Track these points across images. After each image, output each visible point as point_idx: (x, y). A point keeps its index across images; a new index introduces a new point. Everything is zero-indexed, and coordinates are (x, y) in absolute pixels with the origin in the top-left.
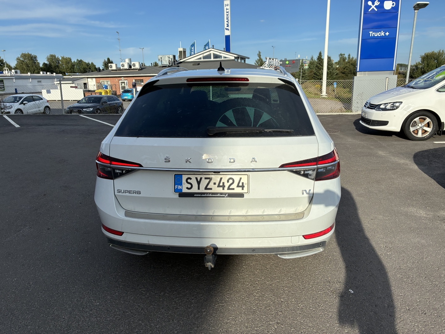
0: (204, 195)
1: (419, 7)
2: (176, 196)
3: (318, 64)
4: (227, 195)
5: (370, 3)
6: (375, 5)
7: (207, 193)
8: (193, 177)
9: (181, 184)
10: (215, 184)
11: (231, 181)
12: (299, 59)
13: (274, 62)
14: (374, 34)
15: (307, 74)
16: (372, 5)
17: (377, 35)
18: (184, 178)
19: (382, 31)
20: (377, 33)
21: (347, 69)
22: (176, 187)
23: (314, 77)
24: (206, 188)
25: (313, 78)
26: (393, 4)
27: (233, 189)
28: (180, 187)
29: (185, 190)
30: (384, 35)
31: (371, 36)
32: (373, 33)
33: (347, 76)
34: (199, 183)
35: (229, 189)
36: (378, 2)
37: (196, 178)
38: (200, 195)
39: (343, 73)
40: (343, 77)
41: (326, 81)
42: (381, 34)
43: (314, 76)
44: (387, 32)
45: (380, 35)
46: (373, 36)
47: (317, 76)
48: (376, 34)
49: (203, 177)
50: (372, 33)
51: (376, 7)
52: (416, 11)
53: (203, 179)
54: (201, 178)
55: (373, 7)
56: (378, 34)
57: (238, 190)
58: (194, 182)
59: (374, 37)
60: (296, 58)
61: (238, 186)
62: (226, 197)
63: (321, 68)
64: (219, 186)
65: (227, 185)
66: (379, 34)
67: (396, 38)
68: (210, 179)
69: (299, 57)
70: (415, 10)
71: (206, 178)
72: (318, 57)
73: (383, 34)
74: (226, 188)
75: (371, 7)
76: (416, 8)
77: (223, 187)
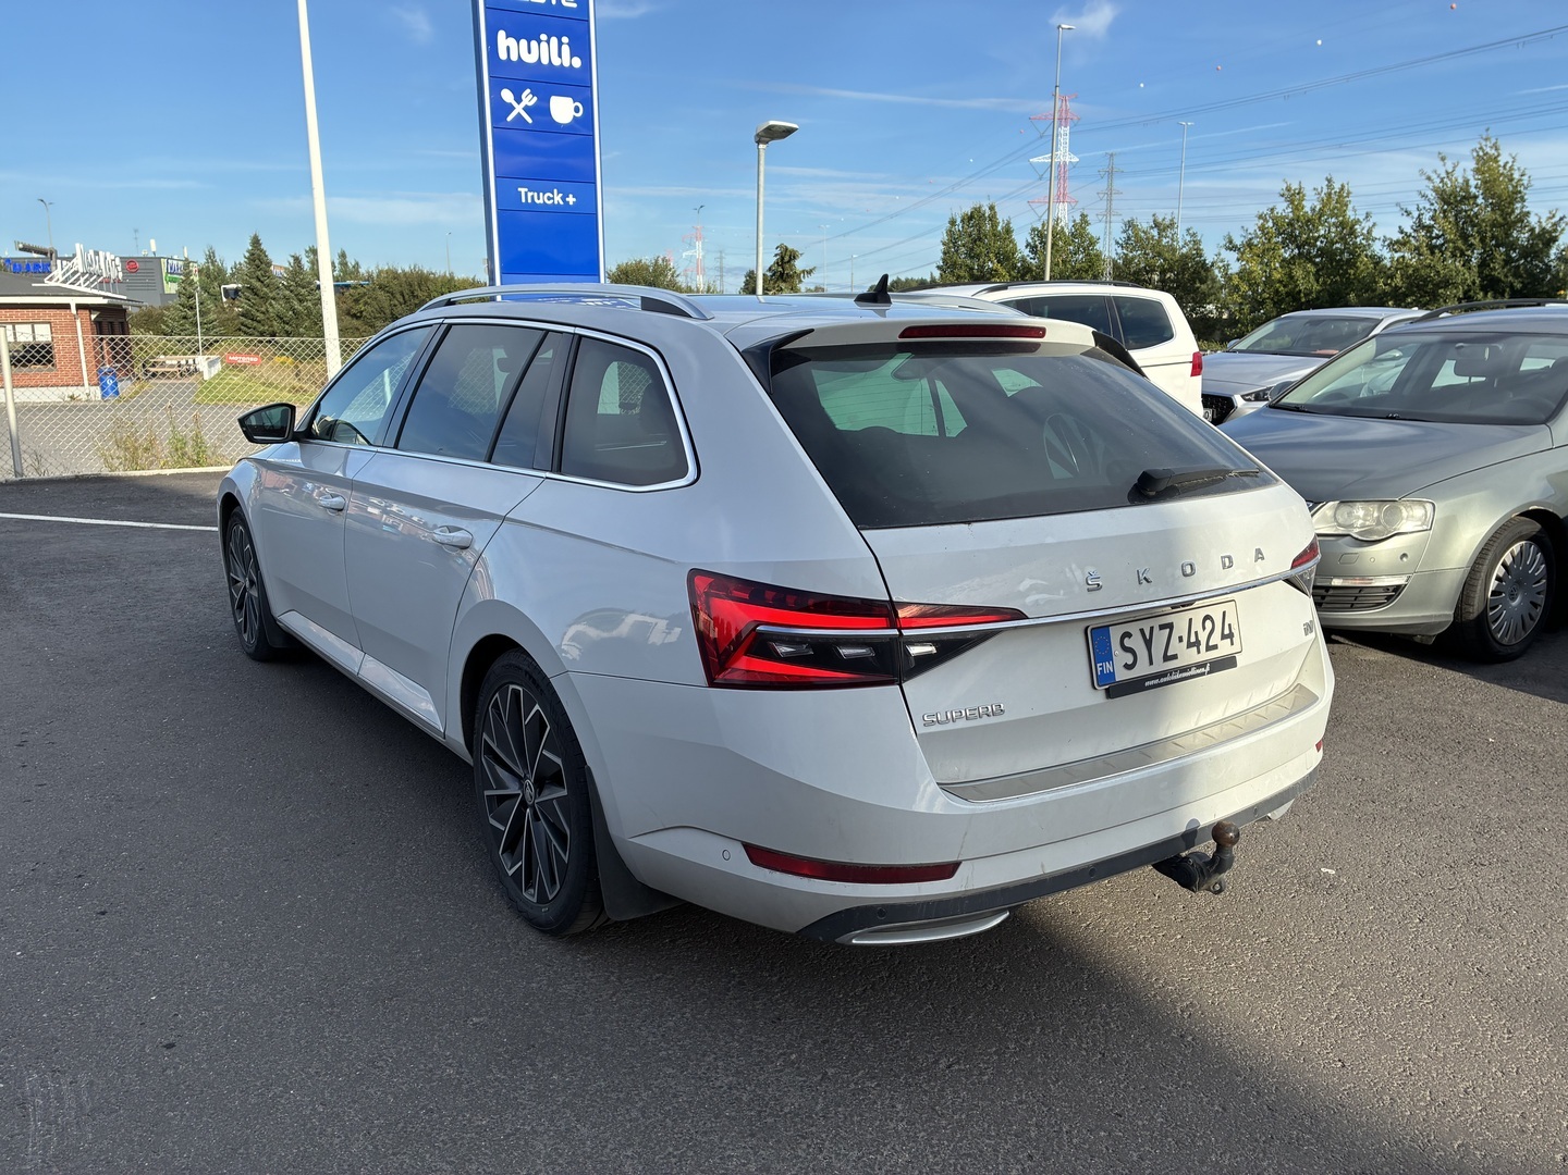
0: (1165, 680)
1: (772, 134)
2: (1099, 697)
3: (253, 281)
4: (1208, 669)
5: (507, 95)
6: (523, 105)
7: (1170, 672)
8: (1134, 628)
9: (1109, 658)
10: (1181, 639)
11: (1208, 623)
12: (155, 258)
13: (103, 267)
14: (533, 197)
15: (215, 316)
16: (515, 104)
17: (541, 201)
18: (1115, 634)
19: (555, 191)
20: (541, 194)
21: (366, 303)
22: (1099, 669)
23: (246, 326)
24: (1167, 658)
25: (240, 330)
26: (577, 109)
27: (1215, 647)
28: (1108, 667)
29: (1122, 675)
30: (561, 203)
31: (523, 201)
32: (530, 194)
33: (371, 326)
34: (1148, 643)
35: (1209, 648)
36: (531, 96)
37: (1142, 631)
38: (1156, 681)
39: (354, 316)
40: (358, 329)
41: (337, 343)
42: (553, 198)
43: (242, 324)
44: (571, 196)
45: (551, 201)
46: (529, 201)
47: (255, 324)
48: (539, 199)
49: (1156, 623)
50: (526, 193)
51: (526, 109)
52: (761, 146)
53: (1156, 630)
54: (1152, 628)
55: (519, 109)
56: (542, 199)
57: (1225, 649)
58: (1136, 642)
59: (533, 208)
60: (143, 253)
61: (1224, 637)
62: (1209, 673)
63: (266, 294)
64: (1190, 645)
65: (1203, 637)
66: (549, 198)
67: (596, 214)
68: (1170, 626)
69: (154, 249)
70: (758, 142)
71: (1162, 627)
72: (247, 255)
73: (558, 199)
74: (1203, 647)
75: (512, 108)
76: (763, 139)
77: (1197, 644)
